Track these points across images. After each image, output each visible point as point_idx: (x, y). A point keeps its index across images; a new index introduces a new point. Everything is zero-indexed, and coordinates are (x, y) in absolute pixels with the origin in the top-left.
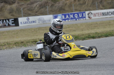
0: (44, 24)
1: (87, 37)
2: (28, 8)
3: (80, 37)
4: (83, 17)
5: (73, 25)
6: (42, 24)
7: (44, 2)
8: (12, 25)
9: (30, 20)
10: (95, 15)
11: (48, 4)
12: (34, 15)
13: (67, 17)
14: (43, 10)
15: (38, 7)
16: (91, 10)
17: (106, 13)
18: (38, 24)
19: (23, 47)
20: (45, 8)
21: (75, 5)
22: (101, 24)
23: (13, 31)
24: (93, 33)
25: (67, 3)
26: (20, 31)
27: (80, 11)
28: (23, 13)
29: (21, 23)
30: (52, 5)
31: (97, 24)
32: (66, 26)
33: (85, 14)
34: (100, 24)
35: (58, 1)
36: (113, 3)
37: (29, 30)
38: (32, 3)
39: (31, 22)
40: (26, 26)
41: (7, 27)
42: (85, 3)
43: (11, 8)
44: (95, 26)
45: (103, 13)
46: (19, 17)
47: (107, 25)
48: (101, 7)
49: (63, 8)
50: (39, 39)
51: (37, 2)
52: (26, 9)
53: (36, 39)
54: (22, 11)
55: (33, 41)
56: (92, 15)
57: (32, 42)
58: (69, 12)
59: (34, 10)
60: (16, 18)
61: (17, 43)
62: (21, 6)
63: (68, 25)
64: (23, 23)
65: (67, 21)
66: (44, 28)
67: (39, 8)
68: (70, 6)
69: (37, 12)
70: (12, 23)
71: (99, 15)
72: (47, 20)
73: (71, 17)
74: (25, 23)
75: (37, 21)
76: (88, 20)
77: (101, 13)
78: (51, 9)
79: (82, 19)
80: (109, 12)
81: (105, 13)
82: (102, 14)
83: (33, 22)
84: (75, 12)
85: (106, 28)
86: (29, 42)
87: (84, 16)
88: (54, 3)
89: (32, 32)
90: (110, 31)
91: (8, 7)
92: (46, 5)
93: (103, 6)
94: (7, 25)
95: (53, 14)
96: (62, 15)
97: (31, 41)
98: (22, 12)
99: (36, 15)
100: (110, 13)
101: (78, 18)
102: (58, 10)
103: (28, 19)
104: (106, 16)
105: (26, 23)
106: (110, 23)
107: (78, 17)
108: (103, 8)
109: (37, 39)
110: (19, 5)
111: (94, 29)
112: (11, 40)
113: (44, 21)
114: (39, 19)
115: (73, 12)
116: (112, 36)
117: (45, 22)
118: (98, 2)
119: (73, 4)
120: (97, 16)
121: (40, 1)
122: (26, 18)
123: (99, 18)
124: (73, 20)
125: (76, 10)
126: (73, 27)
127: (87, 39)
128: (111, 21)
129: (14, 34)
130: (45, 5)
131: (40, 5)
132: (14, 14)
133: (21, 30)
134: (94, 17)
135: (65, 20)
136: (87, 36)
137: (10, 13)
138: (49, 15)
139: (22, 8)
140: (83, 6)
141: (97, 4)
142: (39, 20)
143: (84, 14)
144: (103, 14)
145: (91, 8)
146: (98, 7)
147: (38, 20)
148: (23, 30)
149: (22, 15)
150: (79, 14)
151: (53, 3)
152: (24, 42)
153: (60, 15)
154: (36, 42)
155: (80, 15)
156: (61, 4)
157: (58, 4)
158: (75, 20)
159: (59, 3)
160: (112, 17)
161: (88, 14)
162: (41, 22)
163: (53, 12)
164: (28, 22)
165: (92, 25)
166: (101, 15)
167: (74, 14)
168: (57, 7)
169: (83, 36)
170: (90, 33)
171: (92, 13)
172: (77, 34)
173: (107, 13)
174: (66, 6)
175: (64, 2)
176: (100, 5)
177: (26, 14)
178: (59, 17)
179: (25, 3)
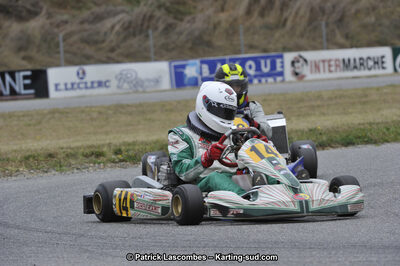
0: (137, 92)
2: (85, 34)
4: (275, 73)
6: (129, 93)
7: (141, 17)
8: (23, 92)
9: (88, 78)
10: (317, 67)
11: (154, 21)
12: (104, 59)
14: (134, 42)
15: (118, 34)
16: (306, 50)
17: (355, 60)
18: (115, 94)
19: (53, 172)
20: (143, 36)
21: (247, 30)
22: (336, 97)
23: (23, 116)
24: (302, 131)
25: (219, 23)
26: (49, 116)
27: (265, 51)
28: (66, 52)
29: (57, 85)
30: (169, 28)
31: (319, 97)
33: (282, 63)
34: (330, 99)
35: (190, 13)
36: (380, 25)
37: (83, 112)
38: (99, 18)
39: (92, 83)
40: (71, 98)
41: (7, 100)
42: (284, 25)
43: (22, 31)
44: (312, 107)
45: (344, 60)
46: (50, 67)
47: (353, 104)
48: (340, 39)
49: (206, 38)
50: (109, 145)
51: (116, 14)
52: (75, 38)
53: (99, 147)
54: (62, 44)
55: (88, 151)
56: (305, 66)
57: (86, 156)
58: (225, 55)
59: (103, 41)
60: (38, 67)
61: (31, 159)
62: (58, 26)
64: (62, 87)
66: (134, 109)
67: (122, 36)
68: (232, 31)
69: (112, 50)
70: (26, 87)
71: (333, 68)
72: (149, 80)
74: (69, 86)
75: (114, 83)
76: (290, 82)
77: (337, 60)
78: (163, 40)
79: (270, 80)
80: (365, 56)
81: (352, 61)
82: (342, 65)
83: (100, 84)
84: (246, 53)
85: (351, 113)
86: (73, 156)
87: (279, 69)
88: (176, 18)
89: (92, 119)
90: (362, 127)
91: (15, 28)
92: (148, 27)
93: (347, 37)
94: (7, 92)
95: (170, 59)
96: (202, 62)
97: (82, 150)
98: (62, 49)
99: (109, 61)
100: (371, 63)
101: (255, 76)
102: (189, 45)
103: (82, 75)
104: (356, 73)
105: (75, 86)
106: (366, 96)
107: (258, 73)
108: (348, 43)
109: (103, 145)
110: (51, 24)
111: (309, 115)
112: (15, 148)
113: (137, 84)
114: (121, 74)
115: (239, 52)
116: (367, 143)
117: (142, 86)
118: (331, 20)
119: (241, 26)
120: (324, 71)
121: (127, 13)
122: (73, 70)
123: (329, 79)
125: (251, 47)
128: (371, 88)
129: (29, 125)
130: (142, 25)
131: (126, 25)
132: (33, 52)
133: (53, 112)
134: (311, 72)
137: (20, 49)
138: (156, 60)
139: (61, 36)
140: (277, 34)
141: (324, 30)
142: (120, 80)
143: (278, 61)
144: (346, 64)
145: (303, 42)
146: (328, 40)
147: (116, 77)
149: (62, 59)
150: (263, 62)
151: (171, 20)
152: (57, 154)
153: (196, 64)
154: (99, 155)
155: (266, 66)
156: (199, 24)
157: (188, 25)
159: (193, 20)
160: (376, 76)
161: (293, 63)
162: (126, 86)
163: (168, 50)
164: (82, 86)
165: (302, 100)
166: (337, 66)
167: (245, 60)
168: (185, 33)
171: (305, 61)
173: (358, 61)
174: (217, 32)
175: (209, 17)
176: (337, 31)
177: (75, 54)
178: (191, 71)
179: (74, 16)
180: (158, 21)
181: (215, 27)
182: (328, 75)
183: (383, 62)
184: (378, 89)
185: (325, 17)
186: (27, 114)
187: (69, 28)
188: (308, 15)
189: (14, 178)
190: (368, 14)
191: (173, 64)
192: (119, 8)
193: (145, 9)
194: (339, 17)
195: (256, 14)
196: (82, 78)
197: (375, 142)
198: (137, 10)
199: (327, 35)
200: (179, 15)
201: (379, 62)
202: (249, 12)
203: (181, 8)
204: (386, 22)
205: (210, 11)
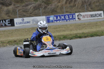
1: (74, 37)
2: (24, 9)
3: (68, 37)
5: (63, 25)
6: (35, 25)
7: (38, 5)
8: (8, 25)
9: (25, 21)
10: (84, 17)
12: (29, 16)
13: (59, 18)
14: (36, 11)
15: (32, 9)
16: (81, 12)
18: (32, 25)
20: (39, 10)
21: (66, 7)
22: (89, 24)
24: (80, 33)
25: (58, 6)
26: (15, 31)
27: (71, 13)
28: (19, 14)
29: (16, 23)
30: (45, 7)
31: (85, 24)
32: (57, 26)
33: (75, 16)
34: (88, 25)
35: (51, 3)
36: (100, 5)
37: (23, 30)
38: (27, 5)
39: (26, 22)
41: (4, 27)
42: (75, 6)
43: (7, 9)
44: (83, 27)
45: (91, 15)
46: (15, 18)
47: (93, 26)
48: (90, 9)
49: (55, 10)
51: (32, 4)
52: (21, 11)
54: (18, 12)
58: (60, 14)
59: (28, 11)
60: (12, 18)
61: (10, 42)
62: (17, 8)
63: (58, 26)
64: (18, 23)
65: (58, 21)
68: (62, 8)
69: (31, 13)
70: (9, 24)
71: (88, 17)
73: (62, 19)
74: (20, 23)
75: (31, 22)
76: (77, 21)
77: (89, 15)
78: (44, 11)
79: (72, 20)
80: (96, 14)
81: (93, 15)
82: (90, 16)
83: (28, 22)
84: (65, 13)
85: (93, 28)
86: (21, 41)
87: (74, 17)
88: (47, 5)
89: (26, 31)
90: (96, 32)
91: (5, 8)
92: (40, 7)
93: (92, 9)
94: (4, 25)
95: (46, 16)
96: (54, 16)
98: (18, 14)
99: (30, 16)
100: (98, 15)
102: (51, 12)
104: (94, 18)
105: (21, 23)
106: (97, 24)
107: (69, 18)
110: (15, 7)
111: (82, 29)
112: (6, 39)
114: (33, 20)
116: (97, 36)
118: (87, 4)
119: (64, 7)
120: (86, 18)
121: (34, 4)
122: (21, 19)
123: (87, 20)
124: (64, 21)
125: (67, 12)
126: (63, 28)
127: (74, 39)
128: (98, 22)
129: (10, 33)
130: (38, 7)
131: (34, 7)
132: (10, 15)
133: (16, 30)
134: (83, 18)
135: (57, 21)
136: (74, 35)
137: (7, 14)
138: (42, 16)
139: (17, 10)
140: (74, 8)
141: (86, 7)
143: (74, 15)
144: (92, 16)
145: (80, 10)
146: (87, 10)
147: (32, 21)
148: (17, 30)
149: (18, 16)
150: (70, 16)
151: (46, 5)
152: (17, 41)
153: (53, 17)
156: (53, 6)
157: (50, 6)
158: (65, 21)
159: (52, 5)
160: (99, 19)
161: (78, 16)
162: (34, 23)
163: (45, 13)
164: (23, 23)
165: (80, 25)
167: (65, 15)
168: (50, 8)
169: (71, 36)
170: (77, 33)
171: (81, 15)
172: (66, 34)
174: (58, 8)
175: (56, 4)
176: (89, 7)
177: (21, 15)
178: (51, 18)
179: (21, 5)
180: (42, 6)
181: (57, 7)
182: (87, 19)
183: (101, 15)
184: (100, 22)
185: (86, 4)
186: (9, 31)
187: (19, 8)
188: (81, 3)
189: (6, 47)
190: (97, 3)
191: (47, 17)
192: (32, 3)
193: (39, 3)
194: (89, 4)
195: (68, 3)
196: (23, 21)
197: (99, 36)
198: (37, 3)
199: (86, 8)
200: (48, 4)
201: (100, 15)
202: (66, 3)
203: (49, 2)
204: (102, 5)
205: (56, 3)
